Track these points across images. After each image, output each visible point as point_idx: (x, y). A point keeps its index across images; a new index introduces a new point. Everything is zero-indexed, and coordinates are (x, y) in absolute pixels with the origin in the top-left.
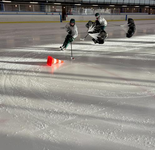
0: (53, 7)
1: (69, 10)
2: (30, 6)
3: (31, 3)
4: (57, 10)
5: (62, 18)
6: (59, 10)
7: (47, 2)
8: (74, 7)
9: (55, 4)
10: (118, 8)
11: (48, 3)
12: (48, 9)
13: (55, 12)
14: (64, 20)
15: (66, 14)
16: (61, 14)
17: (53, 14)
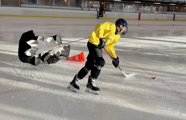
0: (90, 2)
1: (107, 7)
4: (94, 6)
5: (98, 15)
6: (97, 5)
10: (164, 7)
12: (84, 4)
13: (92, 7)
14: (101, 17)
15: (103, 11)
16: (98, 10)
17: (89, 10)
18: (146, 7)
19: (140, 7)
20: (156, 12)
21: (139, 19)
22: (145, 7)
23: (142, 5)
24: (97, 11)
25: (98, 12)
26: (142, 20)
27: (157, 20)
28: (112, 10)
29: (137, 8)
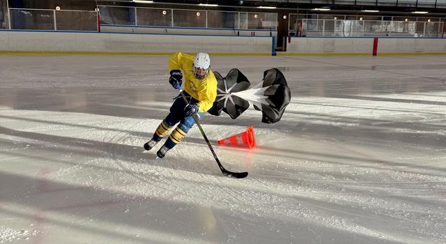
0: (256, 16)
1: (296, 25)
2: (198, 14)
3: (201, 5)
4: (265, 24)
5: (276, 46)
6: (271, 22)
7: (242, 2)
8: (309, 17)
9: (261, 7)
11: (243, 5)
12: (241, 21)
13: (260, 28)
14: (281, 50)
15: (287, 35)
16: (275, 33)
17: (253, 35)
18: (392, 22)
19: (375, 23)
20: (416, 35)
21: (375, 54)
22: (389, 23)
23: (383, 17)
24: (271, 38)
25: (274, 38)
26: (381, 55)
27: (418, 53)
28: (308, 34)
29: (370, 26)
